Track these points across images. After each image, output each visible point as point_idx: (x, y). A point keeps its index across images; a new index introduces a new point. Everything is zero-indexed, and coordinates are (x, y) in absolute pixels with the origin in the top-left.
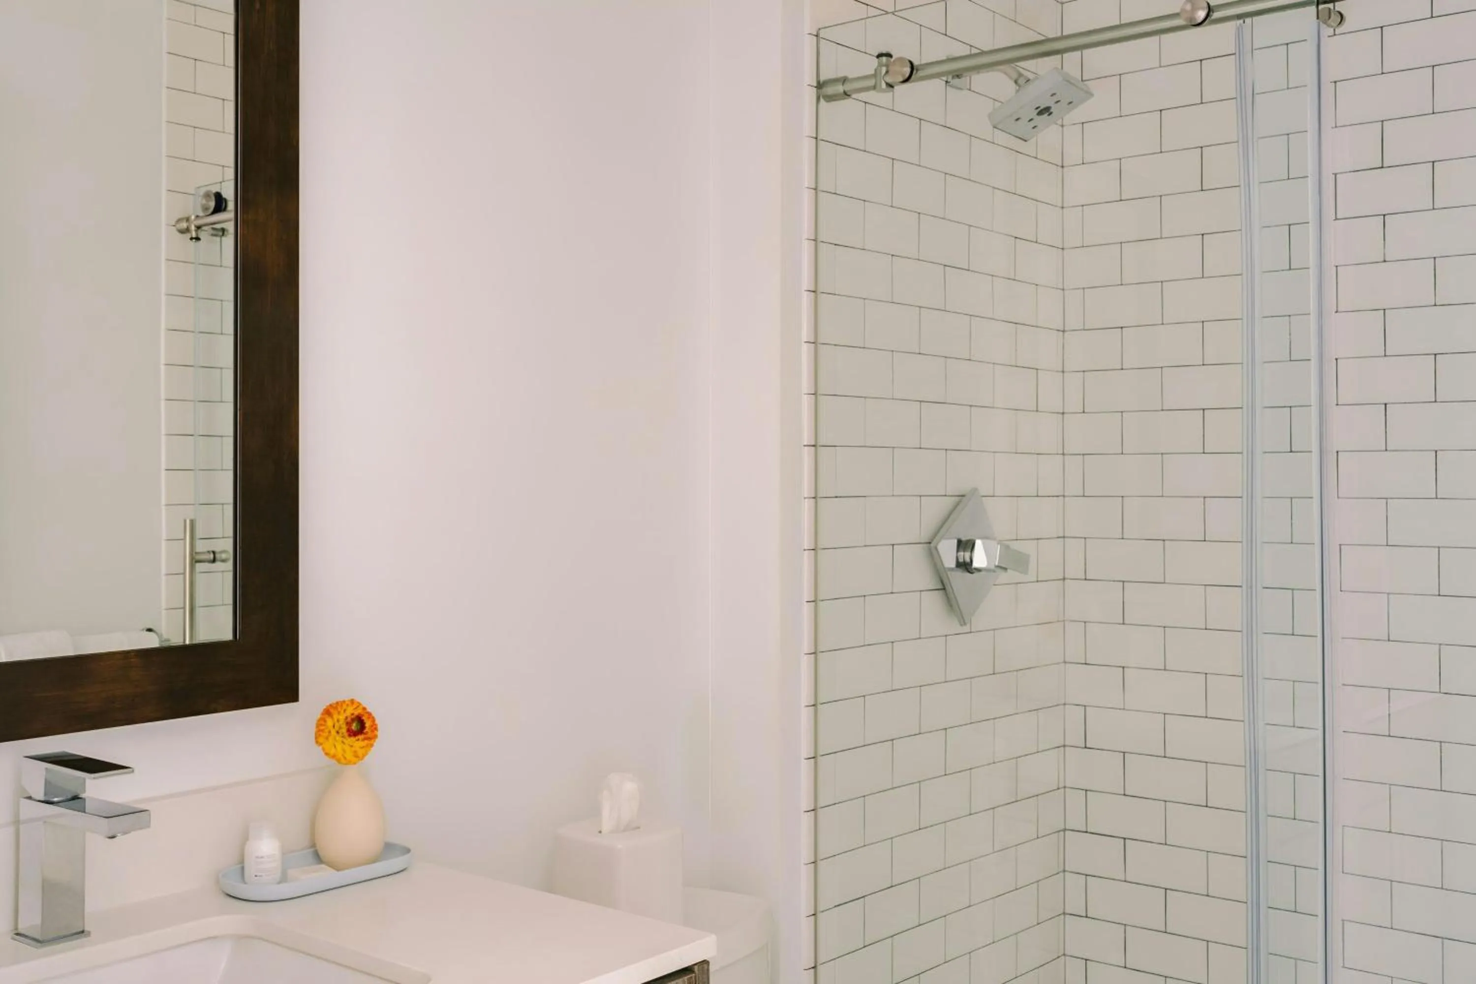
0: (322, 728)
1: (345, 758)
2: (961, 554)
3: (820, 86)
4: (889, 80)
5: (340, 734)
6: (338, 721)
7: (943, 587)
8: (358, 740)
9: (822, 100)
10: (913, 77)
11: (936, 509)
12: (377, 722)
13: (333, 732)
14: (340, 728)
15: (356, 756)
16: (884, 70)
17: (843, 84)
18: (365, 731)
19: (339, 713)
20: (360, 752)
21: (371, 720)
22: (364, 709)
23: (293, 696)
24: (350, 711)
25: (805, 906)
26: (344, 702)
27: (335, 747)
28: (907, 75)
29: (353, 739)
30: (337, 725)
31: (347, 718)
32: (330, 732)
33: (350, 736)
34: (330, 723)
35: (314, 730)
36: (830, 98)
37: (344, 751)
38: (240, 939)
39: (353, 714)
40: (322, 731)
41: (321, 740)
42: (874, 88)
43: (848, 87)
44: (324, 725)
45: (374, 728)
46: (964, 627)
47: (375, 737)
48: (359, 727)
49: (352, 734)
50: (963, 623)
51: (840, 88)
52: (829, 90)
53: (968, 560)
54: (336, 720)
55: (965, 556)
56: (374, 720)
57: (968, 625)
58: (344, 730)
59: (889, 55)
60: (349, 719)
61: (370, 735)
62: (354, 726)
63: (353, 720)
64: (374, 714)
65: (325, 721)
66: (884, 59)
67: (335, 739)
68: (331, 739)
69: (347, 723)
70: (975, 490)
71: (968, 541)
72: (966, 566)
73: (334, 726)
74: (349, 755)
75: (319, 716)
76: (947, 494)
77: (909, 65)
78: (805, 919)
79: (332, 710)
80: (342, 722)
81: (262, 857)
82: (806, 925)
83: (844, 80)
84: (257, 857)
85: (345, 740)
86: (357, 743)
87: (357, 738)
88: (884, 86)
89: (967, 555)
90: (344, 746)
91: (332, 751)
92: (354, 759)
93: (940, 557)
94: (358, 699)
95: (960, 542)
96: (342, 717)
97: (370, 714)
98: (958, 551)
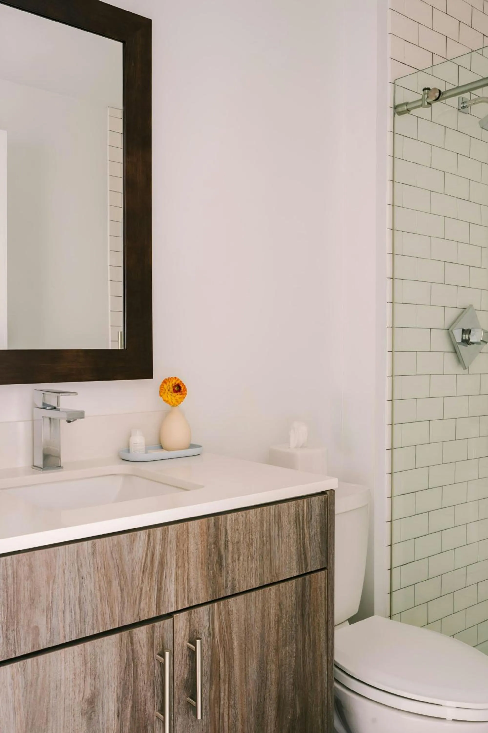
0: (162, 388)
1: (172, 402)
2: (464, 336)
3: (395, 108)
4: (429, 100)
5: (170, 391)
6: (169, 385)
7: (455, 352)
8: (178, 394)
9: (396, 114)
10: (440, 98)
11: (452, 314)
12: (187, 387)
13: (167, 391)
14: (170, 388)
15: (177, 402)
16: (426, 96)
17: (406, 106)
18: (181, 391)
19: (169, 382)
20: (179, 400)
21: (184, 386)
22: (181, 381)
23: (150, 376)
24: (174, 381)
25: (387, 493)
26: (172, 378)
27: (168, 397)
28: (437, 96)
29: (176, 394)
30: (168, 387)
31: (173, 384)
32: (165, 390)
33: (174, 392)
34: (165, 386)
35: (159, 390)
36: (400, 113)
37: (171, 399)
38: (126, 476)
39: (176, 383)
40: (162, 390)
41: (162, 394)
42: (421, 106)
43: (409, 107)
44: (163, 387)
45: (185, 390)
46: (465, 370)
47: (186, 394)
48: (178, 389)
49: (175, 391)
50: (465, 368)
51: (405, 108)
52: (400, 109)
53: (467, 338)
54: (168, 385)
55: (466, 337)
56: (185, 387)
57: (468, 369)
58: (171, 390)
59: (429, 89)
60: (174, 385)
61: (183, 392)
62: (176, 389)
63: (176, 386)
64: (185, 384)
65: (163, 386)
66: (426, 91)
67: (168, 393)
68: (166, 394)
69: (173, 387)
70: (471, 306)
71: (468, 330)
72: (466, 342)
73: (167, 388)
74: (174, 401)
75: (161, 384)
76: (458, 307)
77: (438, 92)
78: (387, 499)
79: (167, 381)
80: (171, 386)
81: (137, 444)
82: (387, 502)
83: (407, 104)
84: (134, 444)
85: (172, 394)
86: (178, 396)
87: (177, 393)
88: (426, 104)
89: (467, 337)
90: (172, 397)
91: (167, 399)
92: (176, 403)
93: (454, 336)
94: (178, 377)
95: (463, 330)
96: (171, 384)
97: (183, 384)
98: (462, 334)
